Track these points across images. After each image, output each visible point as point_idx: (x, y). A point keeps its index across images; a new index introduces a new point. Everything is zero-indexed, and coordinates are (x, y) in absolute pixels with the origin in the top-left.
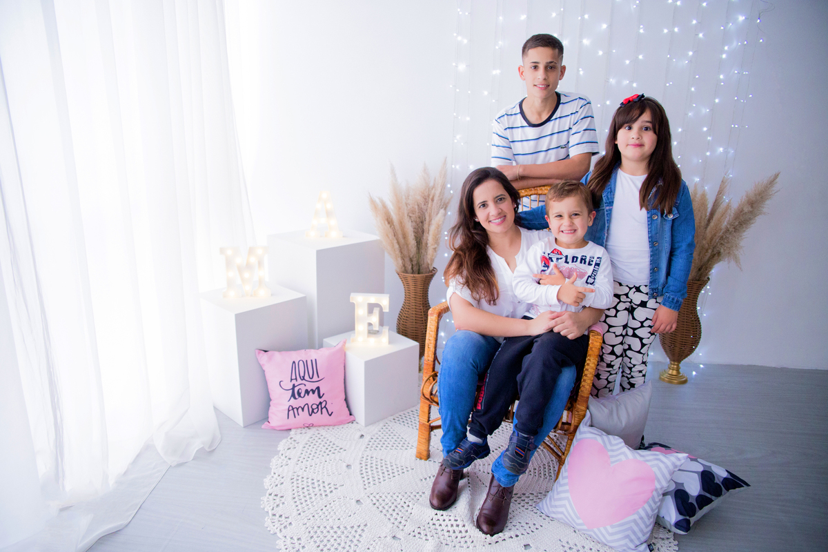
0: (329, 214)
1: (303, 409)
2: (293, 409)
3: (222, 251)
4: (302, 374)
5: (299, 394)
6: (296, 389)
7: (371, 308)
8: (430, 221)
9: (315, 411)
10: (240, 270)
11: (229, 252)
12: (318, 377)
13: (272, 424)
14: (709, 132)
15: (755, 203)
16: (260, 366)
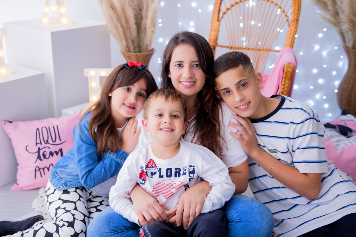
0: (59, 2)
1: (48, 169)
2: (39, 169)
4: (46, 139)
5: (44, 156)
6: (41, 152)
8: (147, 8)
12: (60, 140)
13: (20, 185)
16: (7, 135)
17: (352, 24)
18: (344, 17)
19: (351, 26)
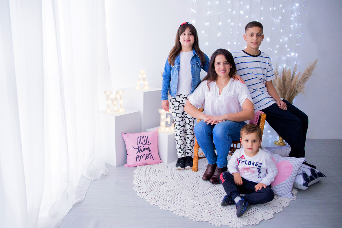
0: (144, 79)
1: (143, 157)
2: (139, 157)
3: (105, 92)
4: (142, 142)
5: (141, 150)
6: (140, 148)
7: (167, 115)
9: (148, 157)
10: (113, 100)
12: (149, 143)
13: (128, 165)
14: (288, 47)
15: (310, 70)
16: (123, 139)
17: (280, 91)
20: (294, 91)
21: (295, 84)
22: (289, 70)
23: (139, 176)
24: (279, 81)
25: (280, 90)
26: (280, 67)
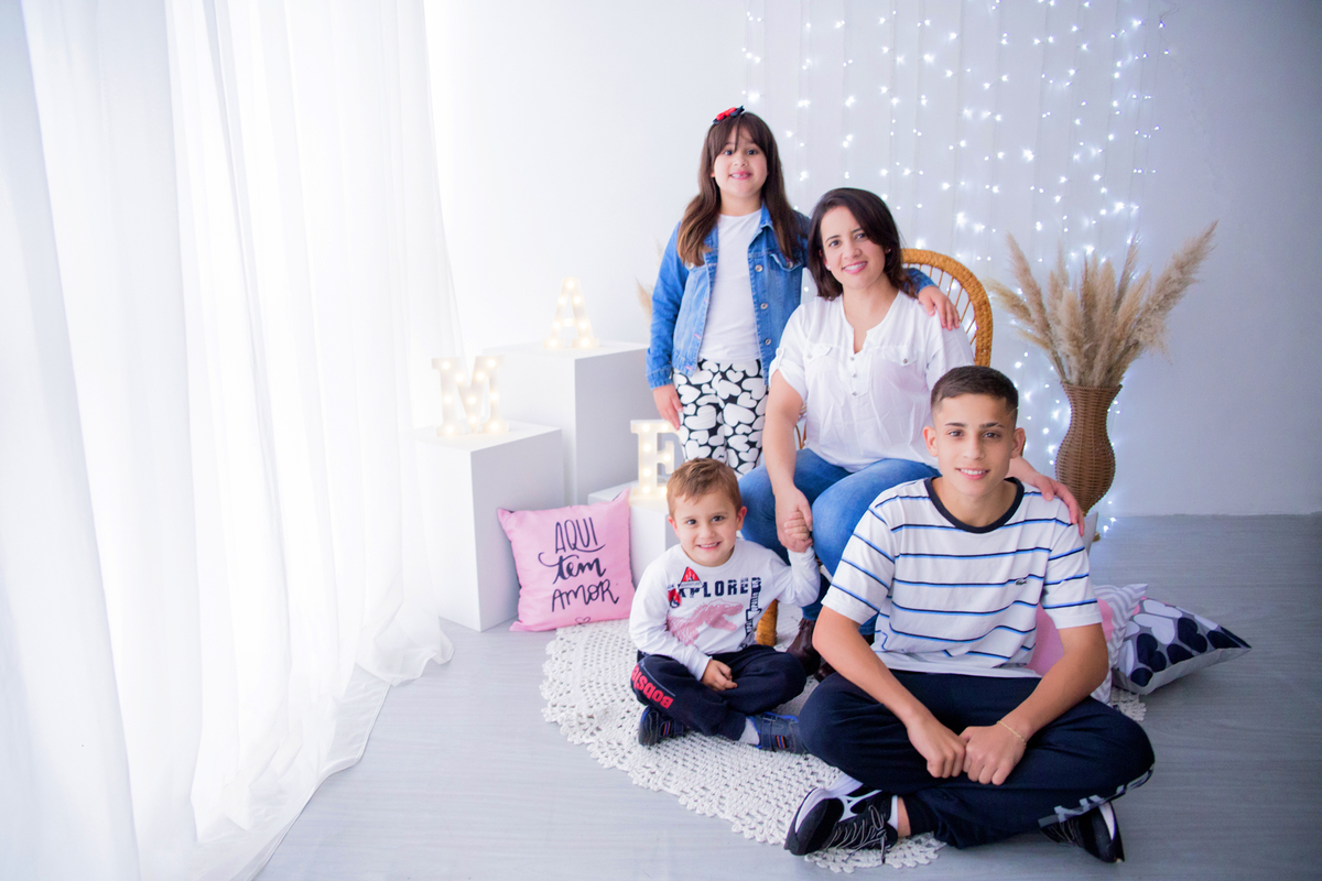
0: (577, 312)
1: (576, 594)
2: (561, 595)
3: (435, 363)
4: (572, 541)
5: (570, 571)
6: (565, 564)
7: (661, 441)
9: (594, 596)
10: (463, 392)
11: (446, 366)
12: (596, 544)
13: (525, 624)
14: (1103, 182)
15: (1186, 266)
16: (504, 534)
17: (1075, 343)
18: (1060, 332)
19: (1074, 346)
20: (1127, 342)
21: (1129, 318)
22: (1108, 264)
23: (564, 667)
24: (1072, 307)
25: (1074, 338)
26: (1073, 255)
